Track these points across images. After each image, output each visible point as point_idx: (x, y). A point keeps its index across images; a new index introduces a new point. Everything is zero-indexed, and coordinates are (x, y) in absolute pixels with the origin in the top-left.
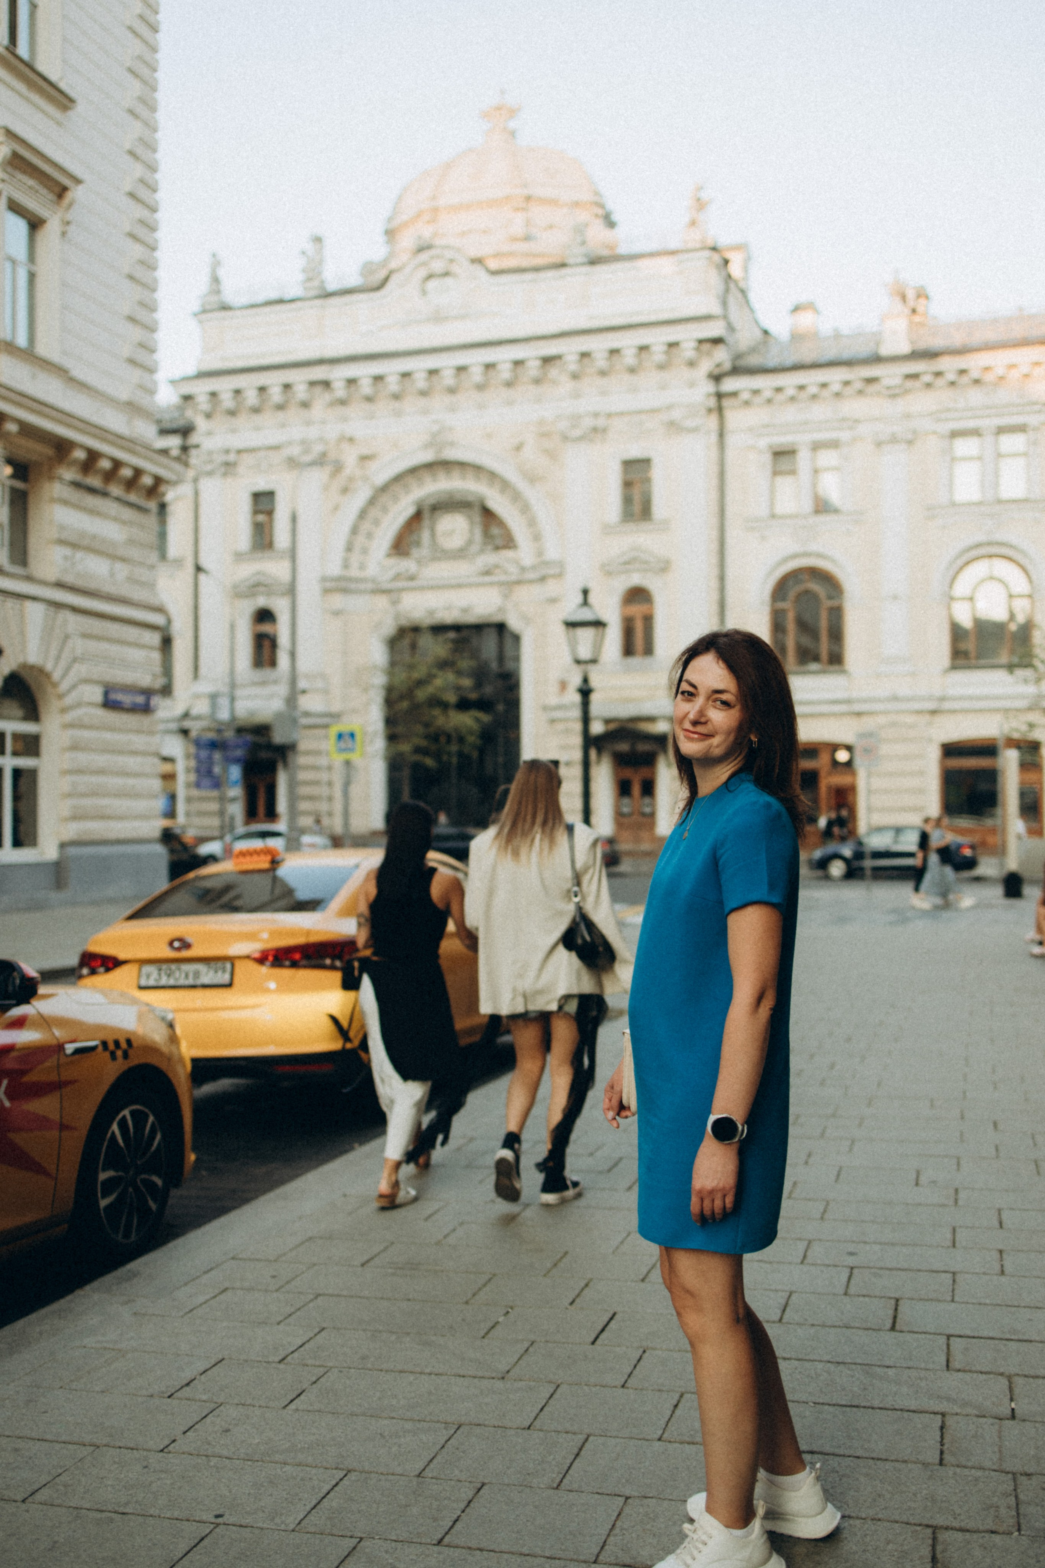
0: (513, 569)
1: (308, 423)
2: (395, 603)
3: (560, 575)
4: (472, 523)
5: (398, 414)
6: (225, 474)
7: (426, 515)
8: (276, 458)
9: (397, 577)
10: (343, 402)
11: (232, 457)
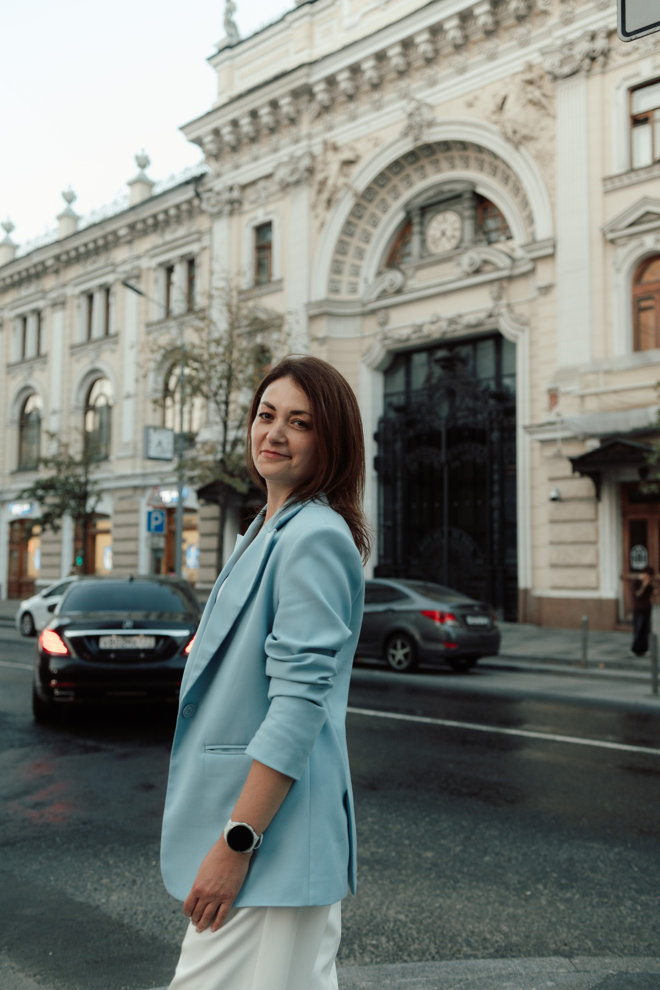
0: (503, 262)
1: (297, 141)
2: (384, 323)
3: (552, 256)
4: (463, 218)
5: (378, 106)
6: (231, 213)
7: (416, 220)
8: (273, 186)
9: (383, 294)
10: (326, 109)
11: (236, 194)
